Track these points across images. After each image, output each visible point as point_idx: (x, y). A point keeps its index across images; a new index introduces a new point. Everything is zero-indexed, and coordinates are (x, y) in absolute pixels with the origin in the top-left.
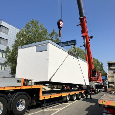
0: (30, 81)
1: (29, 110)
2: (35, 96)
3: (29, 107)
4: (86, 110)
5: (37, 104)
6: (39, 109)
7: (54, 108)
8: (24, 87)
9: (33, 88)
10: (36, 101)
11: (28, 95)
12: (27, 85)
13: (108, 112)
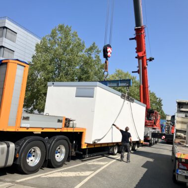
0: (72, 121)
1: (69, 161)
2: (74, 142)
3: (69, 156)
4: (143, 166)
6: (78, 161)
7: (99, 161)
8: (65, 130)
9: (75, 131)
10: (75, 150)
11: (69, 141)
12: (68, 127)
13: (186, 168)
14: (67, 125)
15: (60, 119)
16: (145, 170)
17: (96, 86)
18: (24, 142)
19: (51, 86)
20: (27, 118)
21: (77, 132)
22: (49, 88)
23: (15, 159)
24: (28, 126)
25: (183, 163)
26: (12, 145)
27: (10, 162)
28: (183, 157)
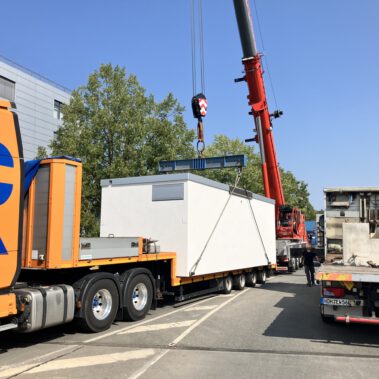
2: (159, 278)
3: (153, 301)
6: (168, 307)
7: (201, 305)
8: (144, 259)
10: (161, 290)
11: (151, 276)
12: (148, 253)
13: (332, 294)
14: (146, 250)
15: (135, 241)
17: (187, 180)
18: (87, 283)
20: (87, 246)
21: (162, 261)
23: (77, 309)
24: (90, 257)
25: (328, 288)
26: (70, 290)
27: (71, 315)
28: (325, 278)
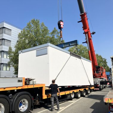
1: (32, 110)
2: (38, 95)
5: (40, 103)
9: (35, 87)
10: (39, 100)
12: (28, 85)
14: (27, 83)
15: (20, 79)
16: (93, 110)
17: (48, 46)
19: (20, 53)
22: (20, 55)
25: (112, 106)
